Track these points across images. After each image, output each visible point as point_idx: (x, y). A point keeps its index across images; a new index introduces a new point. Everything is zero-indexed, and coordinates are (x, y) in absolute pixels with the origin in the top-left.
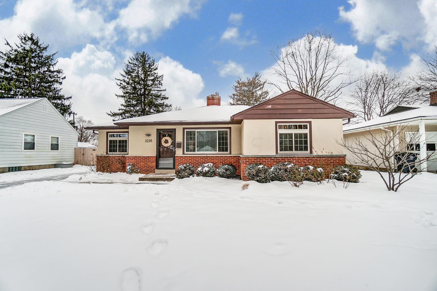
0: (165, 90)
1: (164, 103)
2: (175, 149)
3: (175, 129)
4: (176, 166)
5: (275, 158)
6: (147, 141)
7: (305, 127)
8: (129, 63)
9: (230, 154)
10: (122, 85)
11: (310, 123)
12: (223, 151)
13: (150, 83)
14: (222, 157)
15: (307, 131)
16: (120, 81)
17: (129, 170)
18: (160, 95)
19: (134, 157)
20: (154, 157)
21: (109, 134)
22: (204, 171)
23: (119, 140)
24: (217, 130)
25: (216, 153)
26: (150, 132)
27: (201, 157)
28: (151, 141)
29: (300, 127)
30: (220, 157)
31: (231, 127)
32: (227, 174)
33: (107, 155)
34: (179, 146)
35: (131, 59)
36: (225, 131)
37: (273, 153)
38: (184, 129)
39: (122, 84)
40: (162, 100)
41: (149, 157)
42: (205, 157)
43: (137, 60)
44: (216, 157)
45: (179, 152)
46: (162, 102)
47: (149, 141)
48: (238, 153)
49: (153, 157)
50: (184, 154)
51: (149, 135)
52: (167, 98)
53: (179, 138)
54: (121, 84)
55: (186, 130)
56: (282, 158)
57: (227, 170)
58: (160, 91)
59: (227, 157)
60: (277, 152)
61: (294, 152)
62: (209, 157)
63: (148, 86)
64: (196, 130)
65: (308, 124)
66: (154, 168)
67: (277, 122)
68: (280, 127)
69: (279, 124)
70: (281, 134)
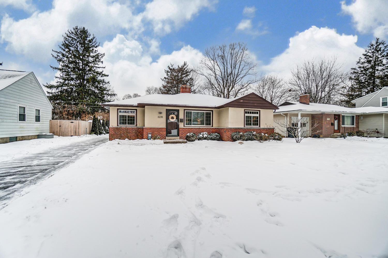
0: (105, 68)
2: (179, 123)
3: (179, 110)
4: (180, 135)
5: (244, 129)
6: (159, 117)
7: (257, 113)
8: (68, 36)
9: (212, 126)
11: (260, 111)
12: (208, 125)
14: (208, 128)
15: (258, 115)
16: (57, 54)
17: (150, 137)
19: (150, 128)
20: (165, 128)
21: (119, 110)
22: (204, 137)
23: (128, 116)
24: (205, 112)
25: (204, 126)
26: (161, 111)
27: (195, 128)
28: (162, 117)
29: (255, 113)
30: (207, 128)
31: (213, 110)
32: (217, 138)
33: (118, 127)
34: (182, 121)
35: (69, 32)
36: (209, 113)
37: (243, 127)
38: (184, 110)
39: (59, 56)
41: (161, 128)
42: (198, 128)
43: (76, 34)
44: (204, 128)
45: (181, 125)
47: (161, 117)
48: (217, 126)
49: (164, 128)
50: (184, 126)
51: (160, 113)
53: (181, 116)
54: (58, 56)
55: (185, 111)
56: (247, 129)
57: (217, 136)
59: (211, 128)
60: (244, 126)
61: (252, 126)
62: (201, 128)
64: (192, 111)
65: (259, 112)
66: (165, 135)
67: (245, 110)
68: (246, 113)
69: (245, 111)
70: (246, 116)
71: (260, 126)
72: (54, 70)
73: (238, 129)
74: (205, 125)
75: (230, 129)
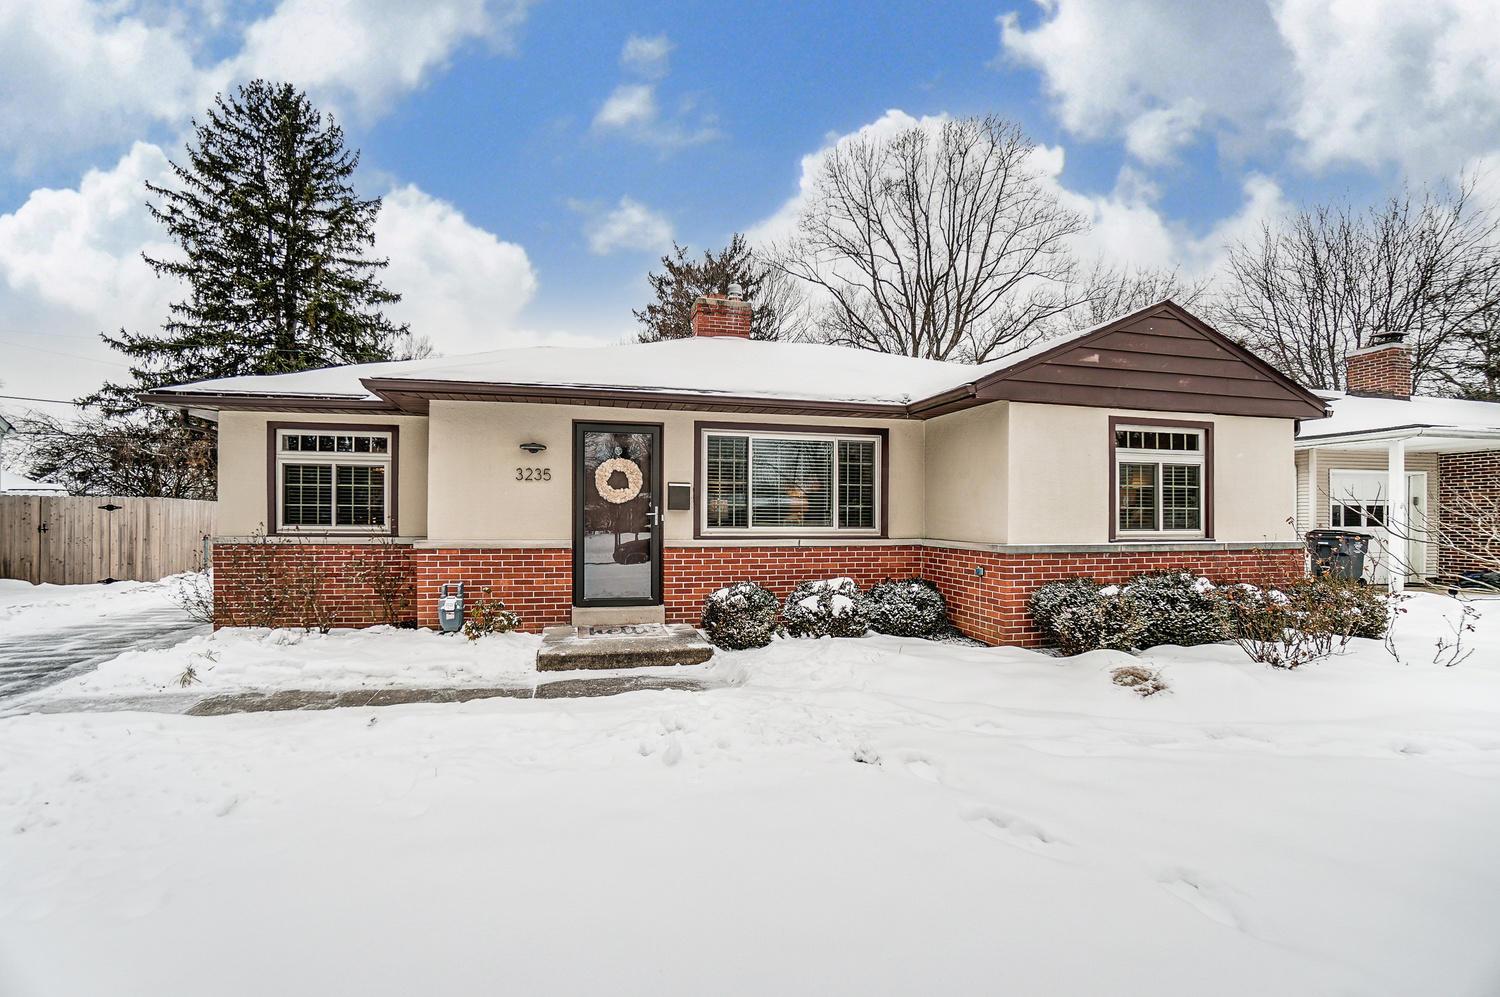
0: (385, 264)
1: (378, 316)
2: (661, 513)
3: (661, 426)
4: (669, 593)
5: (1112, 554)
6: (526, 474)
7: (1192, 443)
8: (217, 123)
9: (884, 535)
10: (178, 218)
11: (1208, 429)
12: (854, 523)
13: (319, 226)
14: (855, 548)
15: (1196, 458)
16: (168, 200)
17: (450, 617)
18: (366, 283)
19: (463, 551)
20: (566, 550)
21: (281, 433)
22: (836, 613)
23: (338, 467)
24: (835, 439)
25: (832, 532)
26: (539, 435)
27: (774, 548)
28: (545, 474)
29: (1179, 443)
30: (851, 548)
31: (888, 430)
32: (923, 620)
33: (275, 540)
34: (681, 499)
35: (224, 107)
36: (865, 444)
37: (1099, 538)
38: (699, 426)
39: (180, 212)
40: (370, 301)
41: (539, 550)
42: (791, 548)
43: (255, 114)
44: (834, 548)
45: (678, 530)
46: (371, 311)
47: (535, 475)
48: (915, 533)
49: (560, 550)
50: (697, 535)
51: (534, 448)
52: (396, 298)
53: (678, 467)
54: (174, 211)
55: (706, 434)
56: (1133, 554)
57: (922, 605)
58: (360, 264)
59: (877, 548)
60: (1112, 535)
61: (1161, 531)
62: (807, 548)
63: (311, 238)
64: (753, 436)
65: (1201, 434)
66: (567, 599)
67: (1113, 421)
68: (1121, 440)
69: (1119, 428)
70: (1123, 466)
71: (1209, 534)
72: (161, 272)
73: (1073, 555)
74: (835, 528)
75: (1019, 556)
